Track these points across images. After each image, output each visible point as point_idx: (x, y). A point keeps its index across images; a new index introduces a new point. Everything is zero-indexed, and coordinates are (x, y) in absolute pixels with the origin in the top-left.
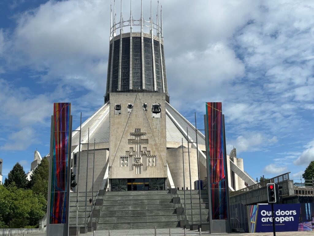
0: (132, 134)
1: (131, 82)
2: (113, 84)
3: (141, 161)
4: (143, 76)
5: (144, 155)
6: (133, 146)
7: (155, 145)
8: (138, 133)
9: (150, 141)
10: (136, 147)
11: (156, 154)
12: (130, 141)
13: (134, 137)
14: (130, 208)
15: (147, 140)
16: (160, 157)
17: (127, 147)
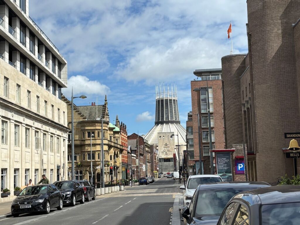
0: (165, 145)
1: (165, 118)
2: (158, 118)
3: (167, 153)
4: (169, 115)
5: (168, 151)
6: (165, 148)
7: (172, 148)
8: (166, 145)
9: (170, 147)
10: (166, 149)
11: (172, 151)
12: (164, 147)
13: (165, 146)
14: (164, 167)
15: (169, 147)
16: (173, 151)
17: (163, 149)
